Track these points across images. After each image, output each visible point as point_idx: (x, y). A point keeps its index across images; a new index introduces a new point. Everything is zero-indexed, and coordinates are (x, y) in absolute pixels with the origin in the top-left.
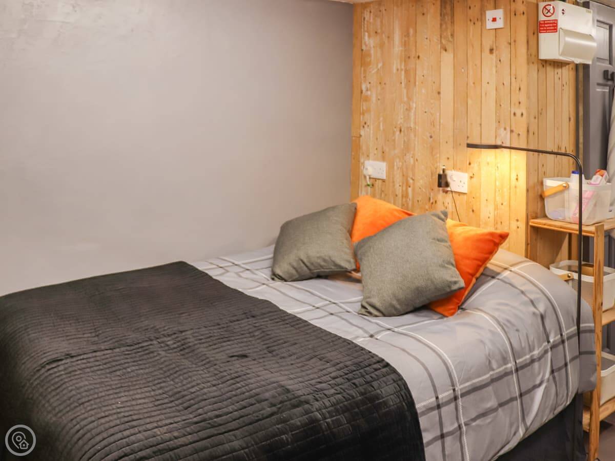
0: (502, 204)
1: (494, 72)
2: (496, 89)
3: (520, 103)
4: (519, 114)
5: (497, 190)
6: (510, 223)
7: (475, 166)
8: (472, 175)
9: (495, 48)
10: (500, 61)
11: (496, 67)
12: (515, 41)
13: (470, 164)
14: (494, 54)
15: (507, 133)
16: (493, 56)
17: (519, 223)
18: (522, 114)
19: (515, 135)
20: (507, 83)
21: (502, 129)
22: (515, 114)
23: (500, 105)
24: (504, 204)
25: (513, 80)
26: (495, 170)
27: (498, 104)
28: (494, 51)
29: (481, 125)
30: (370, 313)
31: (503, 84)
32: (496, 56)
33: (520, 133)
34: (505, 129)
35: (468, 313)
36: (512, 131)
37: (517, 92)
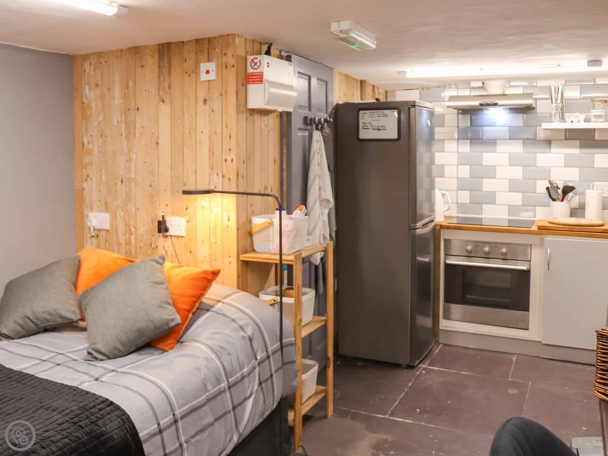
0: (216, 243)
1: (208, 120)
2: (210, 138)
3: (230, 150)
4: (229, 160)
5: (212, 231)
6: (223, 260)
7: (191, 210)
8: (189, 219)
9: (208, 99)
10: (213, 111)
11: (209, 116)
12: (226, 92)
13: (187, 209)
14: (208, 105)
15: (219, 179)
16: (207, 107)
17: (230, 259)
18: (232, 160)
19: (226, 179)
20: (219, 130)
21: (215, 175)
22: (226, 160)
23: (213, 153)
24: (218, 243)
25: (224, 128)
26: (210, 212)
27: (211, 152)
28: (208, 102)
29: (196, 171)
30: (96, 358)
31: (216, 133)
32: (209, 106)
33: (231, 177)
34: (217, 174)
35: (187, 345)
36: (223, 176)
37: (228, 139)
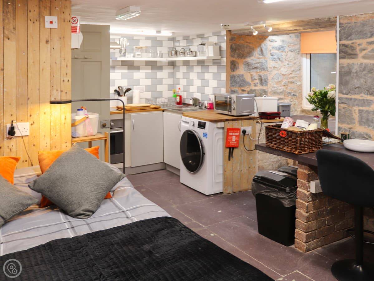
0: (55, 136)
1: (49, 55)
2: (51, 67)
3: (67, 74)
4: (66, 80)
5: (52, 128)
6: (61, 146)
7: (35, 116)
8: (32, 123)
9: (49, 40)
10: (53, 48)
11: (51, 52)
12: (64, 37)
13: (31, 116)
14: (49, 44)
15: (58, 93)
16: (49, 46)
17: (67, 144)
19: (63, 94)
21: (55, 91)
22: (63, 81)
25: (63, 60)
26: (50, 116)
27: (52, 75)
28: (49, 42)
29: (39, 89)
31: (56, 63)
32: (51, 45)
33: (67, 92)
36: (61, 91)
37: (65, 68)
